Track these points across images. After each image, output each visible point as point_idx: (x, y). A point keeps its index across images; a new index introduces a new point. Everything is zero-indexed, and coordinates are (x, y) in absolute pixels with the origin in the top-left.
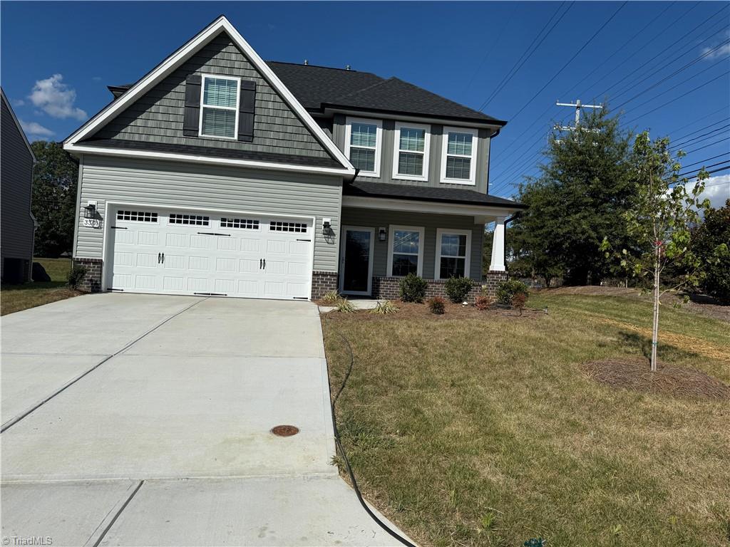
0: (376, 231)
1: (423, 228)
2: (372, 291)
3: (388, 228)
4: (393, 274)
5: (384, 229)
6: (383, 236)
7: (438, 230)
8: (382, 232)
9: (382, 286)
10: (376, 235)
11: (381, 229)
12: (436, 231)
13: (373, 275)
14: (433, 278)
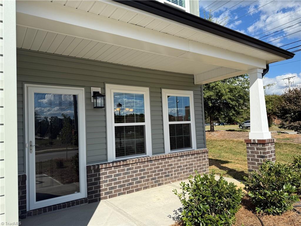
0: (87, 93)
1: (147, 89)
2: (88, 189)
3: (104, 89)
4: (117, 155)
5: (99, 90)
6: (99, 101)
7: (163, 90)
8: (96, 95)
9: (103, 178)
10: (87, 99)
11: (94, 89)
12: (161, 93)
13: (87, 163)
14: (164, 152)
